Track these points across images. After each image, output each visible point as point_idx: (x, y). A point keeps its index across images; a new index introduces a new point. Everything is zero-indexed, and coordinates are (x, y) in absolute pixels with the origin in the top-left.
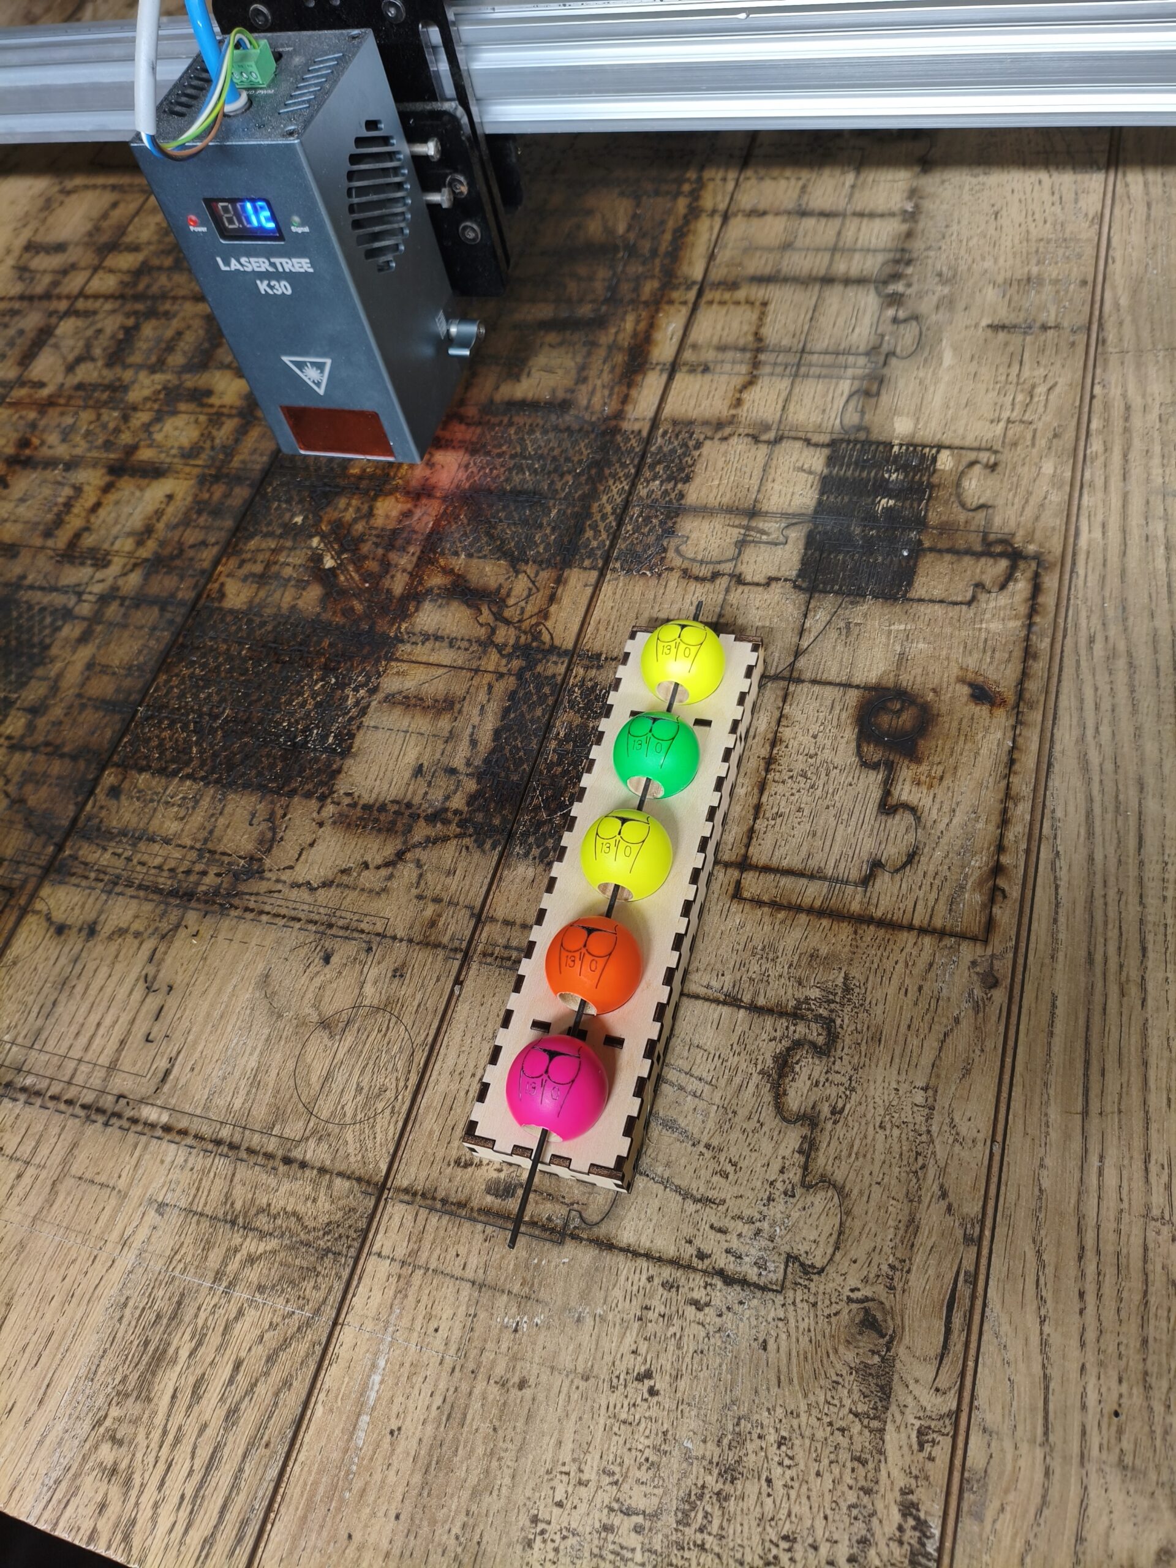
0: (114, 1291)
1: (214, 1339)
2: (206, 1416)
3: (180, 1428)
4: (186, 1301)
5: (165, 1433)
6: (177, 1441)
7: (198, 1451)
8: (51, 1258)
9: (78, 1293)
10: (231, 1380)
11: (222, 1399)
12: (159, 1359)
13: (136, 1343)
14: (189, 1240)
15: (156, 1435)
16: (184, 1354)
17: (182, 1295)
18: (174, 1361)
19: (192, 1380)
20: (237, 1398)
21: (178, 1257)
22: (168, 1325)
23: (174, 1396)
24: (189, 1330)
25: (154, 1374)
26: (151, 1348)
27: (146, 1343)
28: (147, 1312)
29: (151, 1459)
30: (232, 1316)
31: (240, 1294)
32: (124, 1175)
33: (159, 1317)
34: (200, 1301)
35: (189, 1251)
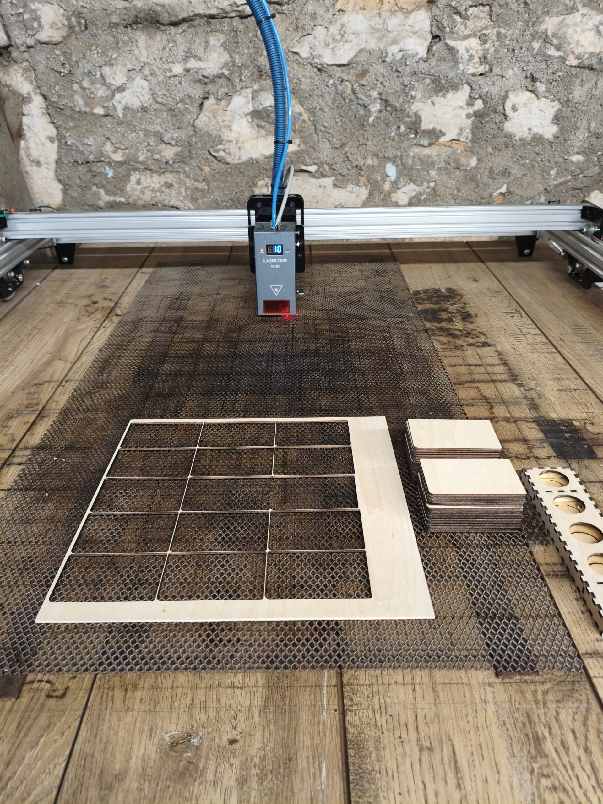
0: (495, 720)
1: (555, 725)
2: (577, 754)
3: (570, 762)
4: (531, 715)
5: (564, 766)
6: (573, 768)
7: (585, 768)
8: (455, 716)
9: (479, 725)
10: (576, 738)
11: (578, 746)
12: (538, 740)
13: (522, 736)
14: (512, 693)
15: (561, 768)
16: (546, 734)
17: (527, 713)
18: (545, 738)
19: (559, 743)
20: (584, 744)
21: (513, 700)
22: (531, 726)
23: (556, 751)
24: (541, 725)
25: (540, 746)
26: (531, 736)
27: (527, 735)
28: (517, 724)
29: (567, 777)
30: (555, 714)
31: (552, 706)
32: (463, 677)
33: (524, 724)
34: (536, 713)
35: (516, 697)
